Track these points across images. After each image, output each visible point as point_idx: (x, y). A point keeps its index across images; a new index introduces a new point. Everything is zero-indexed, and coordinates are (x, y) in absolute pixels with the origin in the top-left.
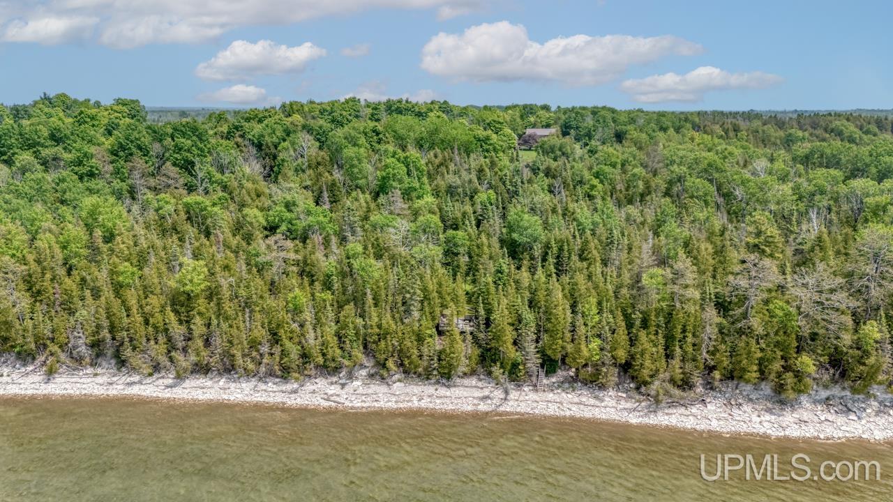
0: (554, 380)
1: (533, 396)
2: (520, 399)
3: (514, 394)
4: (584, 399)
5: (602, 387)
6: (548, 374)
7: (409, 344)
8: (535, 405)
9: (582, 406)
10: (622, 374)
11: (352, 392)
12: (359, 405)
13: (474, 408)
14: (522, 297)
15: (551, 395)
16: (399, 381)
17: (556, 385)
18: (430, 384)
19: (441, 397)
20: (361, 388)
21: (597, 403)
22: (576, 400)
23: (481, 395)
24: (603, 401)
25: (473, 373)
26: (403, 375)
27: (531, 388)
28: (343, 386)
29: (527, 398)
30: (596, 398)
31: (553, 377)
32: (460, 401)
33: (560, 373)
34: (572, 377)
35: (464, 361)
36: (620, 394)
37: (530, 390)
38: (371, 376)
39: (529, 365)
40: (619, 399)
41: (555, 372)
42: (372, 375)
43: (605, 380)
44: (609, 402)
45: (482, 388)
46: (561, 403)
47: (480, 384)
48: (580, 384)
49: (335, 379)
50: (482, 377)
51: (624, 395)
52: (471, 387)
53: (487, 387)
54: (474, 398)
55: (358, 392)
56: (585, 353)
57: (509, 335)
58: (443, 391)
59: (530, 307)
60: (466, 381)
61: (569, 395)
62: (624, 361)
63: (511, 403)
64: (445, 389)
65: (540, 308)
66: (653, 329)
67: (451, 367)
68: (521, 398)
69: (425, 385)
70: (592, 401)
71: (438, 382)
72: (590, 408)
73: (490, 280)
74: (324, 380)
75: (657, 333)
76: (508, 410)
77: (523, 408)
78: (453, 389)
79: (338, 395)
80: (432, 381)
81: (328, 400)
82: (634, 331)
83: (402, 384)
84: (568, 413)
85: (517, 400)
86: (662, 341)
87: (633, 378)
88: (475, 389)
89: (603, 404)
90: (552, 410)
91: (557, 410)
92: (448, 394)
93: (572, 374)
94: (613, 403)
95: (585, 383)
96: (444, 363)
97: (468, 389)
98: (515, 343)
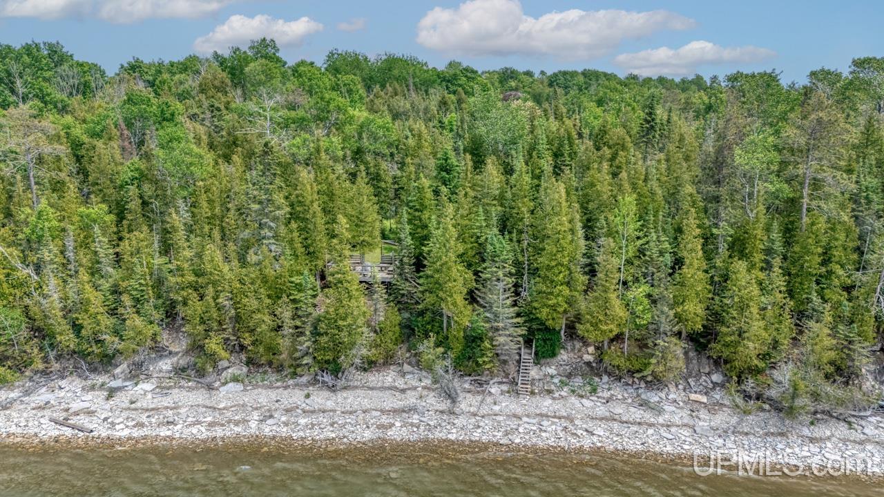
0: (552, 370)
1: (508, 404)
2: (481, 412)
3: (468, 402)
4: (619, 409)
5: (656, 382)
6: (539, 358)
7: (254, 304)
8: (513, 424)
9: (616, 425)
10: (691, 354)
11: (127, 405)
12: (126, 433)
13: (379, 433)
14: (486, 212)
15: (548, 402)
16: (235, 379)
17: (556, 380)
18: (297, 385)
19: (313, 412)
20: (149, 396)
21: (648, 416)
22: (601, 410)
23: (398, 404)
24: (660, 412)
25: (388, 360)
26: (245, 369)
27: (505, 387)
28: (112, 393)
29: (497, 408)
30: (644, 404)
31: (549, 365)
32: (350, 419)
33: (563, 356)
34: (588, 364)
35: (367, 335)
36: (693, 396)
37: (502, 393)
38: (180, 371)
39: (502, 339)
40: (694, 408)
41: (554, 355)
42: (183, 370)
43: (661, 368)
44: (674, 414)
45: (403, 391)
46: (570, 419)
47: (400, 383)
48: (605, 378)
49: (100, 379)
50: (407, 367)
51: (704, 399)
52: (383, 388)
53: (415, 388)
54: (383, 411)
55: (138, 405)
56: (619, 311)
57: (458, 279)
58: (320, 398)
59: (502, 231)
60: (373, 378)
61: (584, 401)
62: (699, 327)
63: (460, 421)
64: (326, 393)
65: (520, 232)
66: (758, 257)
67: (338, 347)
68: (483, 411)
69: (286, 388)
70: (637, 414)
71: (314, 382)
72: (635, 428)
73: (426, 182)
74: (78, 381)
75: (768, 266)
76: (452, 437)
77: (485, 433)
78: (341, 396)
79: (90, 413)
80: (304, 379)
81: (64, 423)
82: (719, 263)
83: (240, 387)
84: (587, 443)
85: (475, 415)
86: (779, 281)
87: (717, 363)
88: (388, 392)
89: (661, 420)
90: (550, 436)
91: (562, 434)
92: (330, 404)
93: (587, 358)
94: (681, 416)
95: (617, 375)
96: (324, 339)
97: (375, 393)
98: (472, 298)
